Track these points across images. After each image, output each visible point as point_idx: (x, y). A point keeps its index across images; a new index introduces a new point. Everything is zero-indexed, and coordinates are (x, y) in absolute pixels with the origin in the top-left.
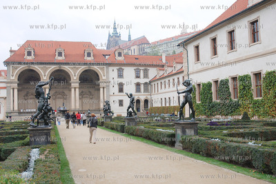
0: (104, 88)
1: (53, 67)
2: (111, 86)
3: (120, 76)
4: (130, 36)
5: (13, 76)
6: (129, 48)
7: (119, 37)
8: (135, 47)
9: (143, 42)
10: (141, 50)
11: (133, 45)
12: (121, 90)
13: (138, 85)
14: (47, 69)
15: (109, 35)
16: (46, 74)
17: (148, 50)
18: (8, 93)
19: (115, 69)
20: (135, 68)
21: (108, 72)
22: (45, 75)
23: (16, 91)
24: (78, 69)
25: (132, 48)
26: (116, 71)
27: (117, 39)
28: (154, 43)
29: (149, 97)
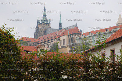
4: (60, 24)
6: (58, 38)
7: (49, 24)
8: (65, 37)
9: (74, 31)
10: (72, 40)
11: (63, 35)
15: (38, 22)
17: (78, 42)
25: (62, 38)
27: (46, 26)
28: (86, 34)
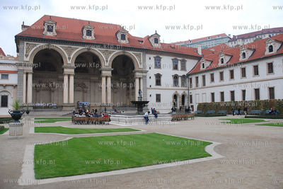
0: (140, 79)
1: (80, 48)
2: (148, 77)
3: (158, 65)
5: (27, 56)
12: (158, 82)
13: (176, 77)
14: (73, 50)
16: (72, 57)
18: (20, 79)
19: (152, 56)
20: (173, 58)
21: (144, 60)
22: (69, 58)
23: (30, 77)
24: (110, 53)
26: (153, 59)
29: (187, 92)
